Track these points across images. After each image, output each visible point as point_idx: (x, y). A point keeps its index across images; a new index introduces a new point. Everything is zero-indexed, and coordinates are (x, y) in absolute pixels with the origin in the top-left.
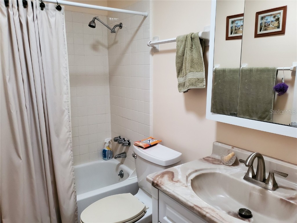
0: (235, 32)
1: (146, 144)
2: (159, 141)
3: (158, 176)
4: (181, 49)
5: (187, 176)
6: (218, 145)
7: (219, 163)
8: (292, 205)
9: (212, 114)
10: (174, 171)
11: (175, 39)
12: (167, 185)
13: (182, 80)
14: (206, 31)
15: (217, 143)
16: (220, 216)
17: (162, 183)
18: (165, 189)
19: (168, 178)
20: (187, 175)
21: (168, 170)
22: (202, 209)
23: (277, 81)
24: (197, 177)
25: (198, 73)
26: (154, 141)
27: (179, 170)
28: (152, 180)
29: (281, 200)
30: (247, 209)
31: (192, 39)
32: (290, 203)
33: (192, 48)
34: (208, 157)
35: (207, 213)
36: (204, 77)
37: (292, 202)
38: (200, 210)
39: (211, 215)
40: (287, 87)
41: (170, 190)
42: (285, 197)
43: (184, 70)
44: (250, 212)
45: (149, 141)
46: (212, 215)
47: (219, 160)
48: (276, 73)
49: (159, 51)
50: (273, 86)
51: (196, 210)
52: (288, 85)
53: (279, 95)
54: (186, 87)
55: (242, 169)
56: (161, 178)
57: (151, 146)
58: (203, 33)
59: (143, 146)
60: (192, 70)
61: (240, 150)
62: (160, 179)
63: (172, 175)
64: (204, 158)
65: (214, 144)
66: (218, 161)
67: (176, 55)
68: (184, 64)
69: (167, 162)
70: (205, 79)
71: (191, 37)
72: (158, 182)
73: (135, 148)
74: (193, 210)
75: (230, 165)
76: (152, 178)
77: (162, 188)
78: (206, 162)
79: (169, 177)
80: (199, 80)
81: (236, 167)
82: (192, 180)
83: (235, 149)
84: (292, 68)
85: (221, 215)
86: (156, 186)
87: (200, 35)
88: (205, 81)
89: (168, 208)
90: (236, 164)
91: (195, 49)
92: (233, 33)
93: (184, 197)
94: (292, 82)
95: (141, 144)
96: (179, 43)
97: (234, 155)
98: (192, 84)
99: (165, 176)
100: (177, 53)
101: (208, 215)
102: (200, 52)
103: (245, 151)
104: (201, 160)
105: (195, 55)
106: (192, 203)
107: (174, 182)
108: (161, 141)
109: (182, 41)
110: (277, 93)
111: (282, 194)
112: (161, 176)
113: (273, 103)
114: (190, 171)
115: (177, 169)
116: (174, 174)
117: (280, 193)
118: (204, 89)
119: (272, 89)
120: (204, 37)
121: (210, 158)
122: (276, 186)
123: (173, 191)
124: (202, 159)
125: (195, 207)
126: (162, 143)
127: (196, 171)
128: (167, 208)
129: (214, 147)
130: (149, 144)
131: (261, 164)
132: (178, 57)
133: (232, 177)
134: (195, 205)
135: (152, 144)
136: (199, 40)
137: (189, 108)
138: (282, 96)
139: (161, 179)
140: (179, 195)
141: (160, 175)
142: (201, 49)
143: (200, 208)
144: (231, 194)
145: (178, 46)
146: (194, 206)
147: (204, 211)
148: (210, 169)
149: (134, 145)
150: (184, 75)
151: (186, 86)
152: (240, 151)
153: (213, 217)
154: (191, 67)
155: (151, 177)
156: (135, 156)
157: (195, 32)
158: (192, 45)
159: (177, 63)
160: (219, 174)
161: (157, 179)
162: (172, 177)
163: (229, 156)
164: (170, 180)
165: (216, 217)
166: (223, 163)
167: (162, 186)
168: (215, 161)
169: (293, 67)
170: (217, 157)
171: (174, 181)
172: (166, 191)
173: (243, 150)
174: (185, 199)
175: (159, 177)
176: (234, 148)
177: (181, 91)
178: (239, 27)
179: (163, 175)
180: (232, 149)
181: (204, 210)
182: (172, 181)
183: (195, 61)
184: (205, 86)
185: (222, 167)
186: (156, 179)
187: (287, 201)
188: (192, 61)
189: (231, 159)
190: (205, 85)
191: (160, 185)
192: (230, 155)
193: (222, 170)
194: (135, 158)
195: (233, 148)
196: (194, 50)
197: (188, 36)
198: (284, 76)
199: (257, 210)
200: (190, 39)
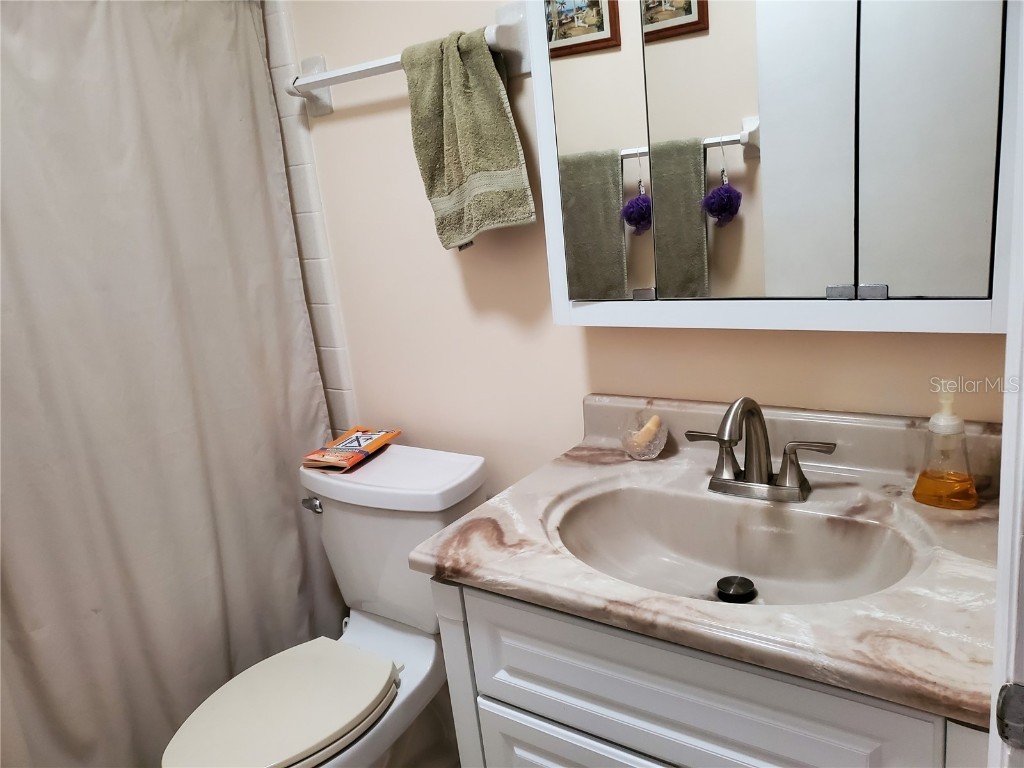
0: (561, 30)
1: (349, 455)
2: (390, 436)
3: (448, 544)
4: (428, 93)
5: (541, 521)
6: (598, 403)
7: (618, 458)
8: (862, 527)
9: (574, 306)
10: (493, 516)
11: (397, 58)
12: (492, 564)
13: (448, 204)
14: (506, 21)
15: (597, 398)
16: (699, 612)
17: (474, 562)
18: (489, 578)
19: (485, 542)
20: (540, 516)
21: (474, 517)
22: (638, 605)
23: (709, 183)
24: (570, 517)
25: (505, 172)
26: (375, 437)
27: (509, 508)
28: (432, 561)
29: (831, 521)
30: (739, 575)
31: (464, 53)
32: (856, 523)
33: (467, 87)
34: (575, 449)
35: (657, 613)
36: (527, 184)
37: (860, 519)
38: (630, 612)
39: (672, 618)
40: (738, 197)
41: (511, 575)
42: (838, 509)
43: (450, 170)
44: (750, 584)
45: (356, 443)
46: (676, 614)
47: (613, 450)
48: (702, 155)
49: (332, 111)
50: (700, 198)
51: (618, 616)
52: (739, 189)
53: (719, 225)
54: (470, 226)
55: (695, 461)
56: (462, 548)
57: (370, 457)
58: (502, 30)
59: (344, 464)
60: (482, 162)
61: (676, 404)
62: (462, 551)
63: (496, 532)
64: (566, 455)
65: (586, 402)
66: (613, 455)
67: (413, 117)
68: (446, 148)
69: (445, 495)
70: (529, 192)
71: (459, 49)
72: (456, 561)
73: (310, 477)
74: (607, 618)
75: (654, 456)
76: (433, 556)
77: (477, 578)
78: (576, 463)
79: (486, 537)
80: (512, 197)
81: (673, 460)
82: (558, 529)
83: (658, 406)
84: (742, 135)
85: (699, 609)
86: (451, 577)
87: (490, 36)
88: (531, 198)
89: (507, 640)
90: (670, 450)
91: (479, 89)
92: (554, 36)
93: (565, 585)
94: (750, 178)
95: (330, 458)
96: (416, 73)
97: (660, 425)
98: (492, 215)
99: (471, 537)
100: (415, 108)
101: (661, 620)
102: (499, 99)
103: (691, 405)
104: (558, 461)
105: (484, 112)
106: (597, 597)
107: (512, 549)
108: (400, 433)
109: (428, 65)
110: (712, 220)
111: (829, 504)
112: (459, 542)
113: (705, 253)
114: (543, 504)
115: (497, 505)
116: (500, 523)
117: (822, 505)
118: (532, 225)
119: (700, 209)
120: (504, 45)
121: (583, 449)
122: (805, 488)
123: (521, 577)
124: (564, 458)
125: (611, 607)
126: (401, 438)
127: (561, 498)
128: (503, 639)
129: (589, 411)
130: (360, 452)
131: (756, 432)
132: (418, 124)
133: (672, 492)
134: (611, 602)
135: (371, 450)
136: (490, 56)
137: (481, 300)
138: (729, 226)
139: (464, 550)
140: (545, 584)
141: (455, 537)
142: (502, 87)
143: (628, 605)
144: (679, 544)
145: (412, 85)
146: (608, 604)
147: (645, 610)
148: (601, 482)
149: (302, 468)
150: (455, 182)
151: (466, 223)
152: (673, 407)
153: (679, 619)
154: (477, 151)
155: (427, 554)
156: (318, 503)
157: (469, 28)
158: (467, 77)
159: (419, 146)
160: (631, 492)
161: (451, 552)
162: (496, 534)
163: (648, 428)
164: (494, 545)
165: (689, 618)
166: (630, 456)
167: (477, 572)
168: (604, 455)
169: (746, 132)
170: (604, 442)
171: (510, 544)
172: (494, 583)
173: (683, 404)
174: (571, 591)
175: (455, 544)
176: (655, 402)
177: (452, 244)
178: (571, 15)
179: (463, 535)
180: (649, 407)
181: (645, 607)
182: (502, 548)
183: (486, 131)
184: (534, 217)
185: (633, 467)
186: (447, 554)
187: (847, 523)
188: (476, 133)
189: (656, 436)
190: (534, 210)
191: (467, 570)
192: (650, 425)
193: (637, 478)
194: (319, 510)
195: (648, 403)
196: (476, 94)
197: (444, 44)
198: (727, 162)
199: (766, 573)
200: (457, 54)
